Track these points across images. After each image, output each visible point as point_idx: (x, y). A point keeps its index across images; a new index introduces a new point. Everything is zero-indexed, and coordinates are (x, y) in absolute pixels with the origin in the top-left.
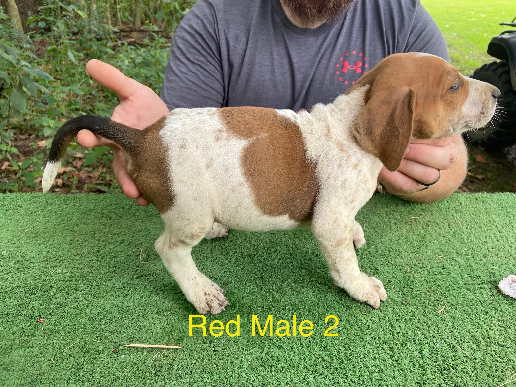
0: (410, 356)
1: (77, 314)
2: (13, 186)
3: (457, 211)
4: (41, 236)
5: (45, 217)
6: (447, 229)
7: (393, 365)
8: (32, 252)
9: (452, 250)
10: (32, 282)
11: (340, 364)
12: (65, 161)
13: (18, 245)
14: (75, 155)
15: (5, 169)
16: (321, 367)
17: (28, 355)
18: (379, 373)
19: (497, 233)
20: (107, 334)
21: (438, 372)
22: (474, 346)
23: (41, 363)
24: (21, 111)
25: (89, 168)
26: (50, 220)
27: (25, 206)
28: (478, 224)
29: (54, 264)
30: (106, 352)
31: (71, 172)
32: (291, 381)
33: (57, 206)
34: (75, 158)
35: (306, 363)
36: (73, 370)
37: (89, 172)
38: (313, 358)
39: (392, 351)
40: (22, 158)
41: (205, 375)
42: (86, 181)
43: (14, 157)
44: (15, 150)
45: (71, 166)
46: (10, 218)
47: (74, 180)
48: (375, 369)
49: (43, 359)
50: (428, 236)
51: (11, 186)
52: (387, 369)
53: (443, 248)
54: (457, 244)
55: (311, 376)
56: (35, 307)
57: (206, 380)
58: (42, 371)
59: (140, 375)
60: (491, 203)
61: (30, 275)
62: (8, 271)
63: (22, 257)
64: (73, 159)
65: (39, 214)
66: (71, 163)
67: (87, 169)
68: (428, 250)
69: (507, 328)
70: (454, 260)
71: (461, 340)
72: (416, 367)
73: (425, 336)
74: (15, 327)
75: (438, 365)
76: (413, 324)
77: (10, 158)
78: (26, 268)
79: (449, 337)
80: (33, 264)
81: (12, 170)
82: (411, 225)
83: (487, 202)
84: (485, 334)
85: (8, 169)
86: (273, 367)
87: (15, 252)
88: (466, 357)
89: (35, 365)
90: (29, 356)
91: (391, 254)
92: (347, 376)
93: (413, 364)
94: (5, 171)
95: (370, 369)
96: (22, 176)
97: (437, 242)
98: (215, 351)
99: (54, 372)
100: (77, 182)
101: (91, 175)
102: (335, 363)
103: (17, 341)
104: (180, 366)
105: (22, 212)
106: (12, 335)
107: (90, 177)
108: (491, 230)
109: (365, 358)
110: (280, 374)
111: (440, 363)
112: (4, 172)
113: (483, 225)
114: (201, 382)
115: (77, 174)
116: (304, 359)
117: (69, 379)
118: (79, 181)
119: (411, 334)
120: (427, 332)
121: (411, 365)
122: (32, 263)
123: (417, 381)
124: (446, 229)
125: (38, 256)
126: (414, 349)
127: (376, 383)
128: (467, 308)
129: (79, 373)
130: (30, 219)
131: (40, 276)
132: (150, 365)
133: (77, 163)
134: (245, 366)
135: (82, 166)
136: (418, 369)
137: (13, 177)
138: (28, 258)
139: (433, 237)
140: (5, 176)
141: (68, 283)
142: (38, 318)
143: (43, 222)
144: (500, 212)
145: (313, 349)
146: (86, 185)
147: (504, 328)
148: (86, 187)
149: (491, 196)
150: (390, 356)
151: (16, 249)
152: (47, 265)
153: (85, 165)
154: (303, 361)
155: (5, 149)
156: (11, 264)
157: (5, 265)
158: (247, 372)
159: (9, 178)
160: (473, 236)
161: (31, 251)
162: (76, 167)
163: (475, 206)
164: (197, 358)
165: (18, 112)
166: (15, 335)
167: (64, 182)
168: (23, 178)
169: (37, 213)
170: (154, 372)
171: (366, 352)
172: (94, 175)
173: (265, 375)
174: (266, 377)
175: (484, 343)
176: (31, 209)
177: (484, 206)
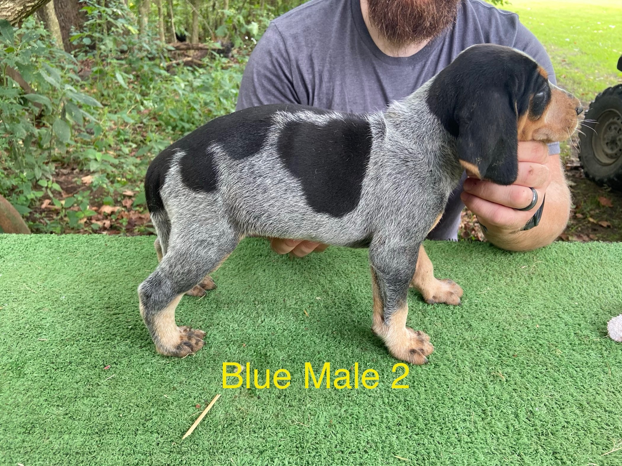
0: (504, 419)
1: (143, 364)
2: (55, 227)
3: (566, 262)
4: (101, 281)
5: (104, 261)
6: (554, 282)
7: (484, 428)
8: (92, 298)
9: (558, 306)
10: (95, 330)
11: (426, 425)
12: (114, 200)
13: (77, 290)
14: (124, 193)
15: (46, 208)
16: (405, 427)
17: (94, 404)
18: (469, 436)
19: (613, 288)
20: (175, 385)
21: (535, 437)
22: (577, 412)
23: (107, 413)
24: (65, 142)
25: (140, 208)
26: (110, 264)
27: (82, 249)
28: (590, 278)
29: (117, 311)
30: (175, 403)
31: (119, 212)
32: (372, 440)
33: (117, 249)
34: (125, 196)
35: (389, 422)
36: (141, 421)
37: (140, 213)
38: (396, 417)
39: (484, 413)
40: (64, 195)
41: (280, 431)
42: (136, 223)
43: (55, 195)
44: (57, 187)
45: (120, 206)
46: (67, 261)
47: (124, 221)
48: (465, 431)
49: (109, 409)
50: (531, 290)
51: (53, 227)
52: (478, 431)
53: (547, 304)
54: (564, 300)
55: (394, 436)
56: (98, 356)
57: (280, 435)
58: (109, 421)
59: (211, 428)
60: (607, 254)
61: (91, 322)
62: (68, 318)
63: (82, 303)
64: (123, 197)
65: (98, 258)
66: (120, 202)
67: (138, 208)
68: (530, 306)
69: (617, 393)
70: (559, 317)
71: (563, 404)
72: (510, 430)
73: (522, 399)
74: (79, 376)
75: (535, 429)
76: (509, 385)
77: (51, 195)
78: (87, 314)
79: (550, 401)
80: (94, 311)
81: (53, 209)
82: (512, 277)
83: (603, 252)
84: (591, 398)
85: (49, 208)
86: (352, 425)
87: (74, 298)
88: (568, 422)
89: (101, 415)
90: (95, 406)
91: (487, 309)
92: (433, 437)
93: (507, 428)
94: (46, 210)
95: (459, 431)
96: (65, 216)
97: (541, 298)
98: (290, 406)
99: (122, 423)
100: (127, 223)
101: (143, 216)
102: (421, 424)
103: (82, 390)
104: (253, 420)
105: (79, 255)
106: (75, 384)
107: (140, 218)
108: (606, 285)
109: (454, 420)
110: (360, 432)
111: (537, 427)
112: (44, 211)
113: (596, 279)
114: (276, 437)
115: (126, 215)
116: (387, 417)
117: (138, 430)
118: (129, 223)
119: (506, 396)
120: (525, 395)
121: (506, 429)
122: (93, 309)
123: (510, 445)
124: (552, 283)
125: (99, 302)
126: (510, 412)
127: (466, 446)
128: (571, 370)
129: (147, 424)
130: (88, 263)
131: (103, 323)
132: (222, 418)
133: (126, 202)
134: (322, 422)
135: (132, 205)
136: (513, 432)
137: (55, 217)
138: (88, 304)
139: (537, 292)
140: (45, 216)
141: (132, 331)
142: (102, 366)
143: (103, 266)
144: (618, 264)
145: (397, 408)
146: (136, 227)
147: (613, 393)
148: (137, 230)
149: (608, 245)
150: (482, 418)
151: (75, 294)
152: (109, 312)
153: (135, 204)
154: (385, 420)
155: (46, 185)
156: (70, 310)
157: (64, 311)
158: (324, 429)
159: (51, 219)
160: (583, 290)
161: (91, 296)
162: (125, 207)
163: (589, 257)
164: (271, 412)
165: (61, 143)
166: (79, 384)
167: (113, 223)
168: (66, 219)
169: (96, 256)
170: (226, 426)
171: (455, 413)
172: (145, 216)
173: (344, 433)
174: (345, 435)
175: (590, 408)
176: (89, 252)
177: (599, 257)
